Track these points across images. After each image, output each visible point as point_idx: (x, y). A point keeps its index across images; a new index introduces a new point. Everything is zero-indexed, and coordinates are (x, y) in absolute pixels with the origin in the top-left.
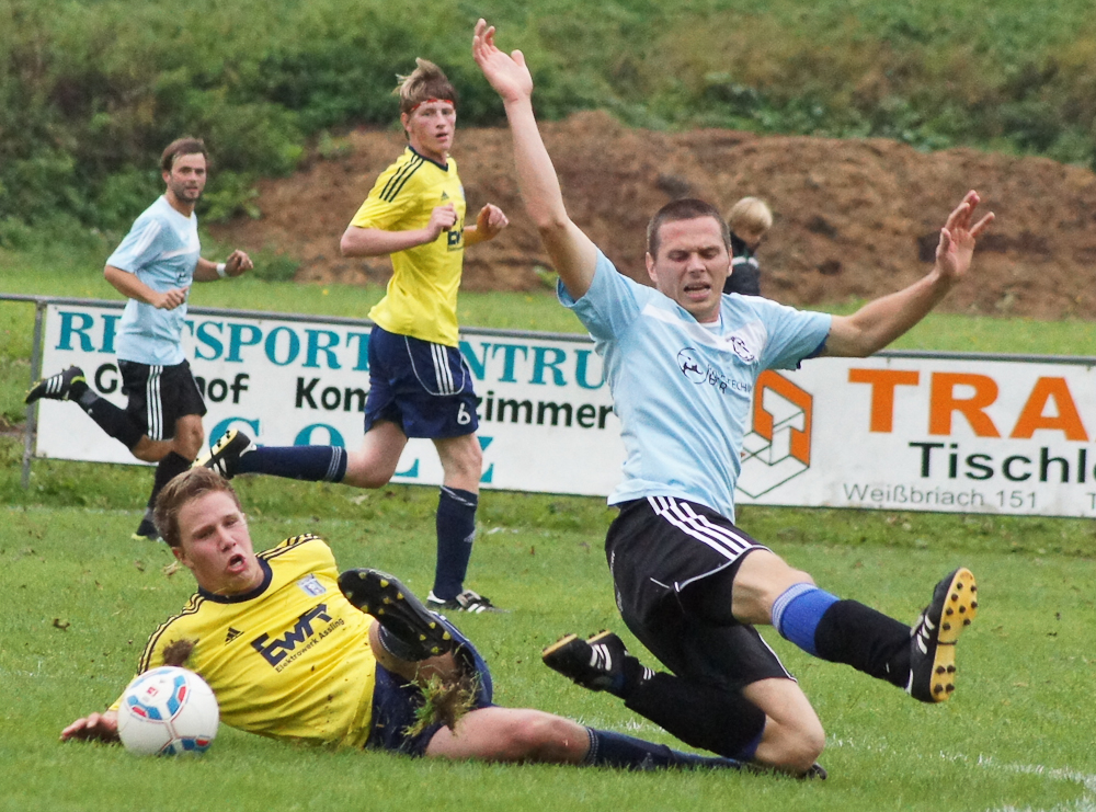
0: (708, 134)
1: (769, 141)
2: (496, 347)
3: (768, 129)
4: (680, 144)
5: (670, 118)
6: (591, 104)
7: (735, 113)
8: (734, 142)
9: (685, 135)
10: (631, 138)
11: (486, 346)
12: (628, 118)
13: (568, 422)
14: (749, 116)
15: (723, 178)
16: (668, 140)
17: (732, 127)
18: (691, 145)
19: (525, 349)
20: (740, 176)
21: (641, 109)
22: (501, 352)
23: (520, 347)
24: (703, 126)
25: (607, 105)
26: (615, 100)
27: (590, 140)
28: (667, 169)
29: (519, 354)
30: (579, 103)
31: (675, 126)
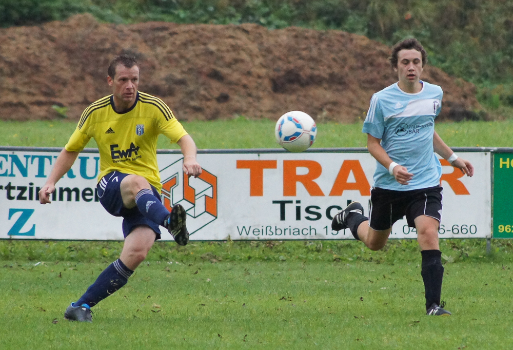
0: (149, 25)
1: (184, 28)
2: (33, 157)
3: (183, 20)
4: (133, 31)
5: (127, 16)
6: (81, 10)
7: (163, 12)
8: (164, 29)
9: (135, 26)
10: (104, 28)
11: (27, 157)
12: (102, 17)
13: (77, 199)
14: (171, 14)
15: (159, 50)
16: (126, 30)
17: (162, 20)
18: (139, 31)
19: (50, 158)
20: (169, 48)
21: (110, 12)
22: (36, 160)
23: (47, 157)
24: (145, 21)
25: (89, 10)
26: (94, 7)
27: (81, 31)
28: (126, 46)
29: (47, 161)
30: (74, 10)
31: (130, 21)
